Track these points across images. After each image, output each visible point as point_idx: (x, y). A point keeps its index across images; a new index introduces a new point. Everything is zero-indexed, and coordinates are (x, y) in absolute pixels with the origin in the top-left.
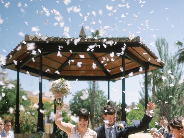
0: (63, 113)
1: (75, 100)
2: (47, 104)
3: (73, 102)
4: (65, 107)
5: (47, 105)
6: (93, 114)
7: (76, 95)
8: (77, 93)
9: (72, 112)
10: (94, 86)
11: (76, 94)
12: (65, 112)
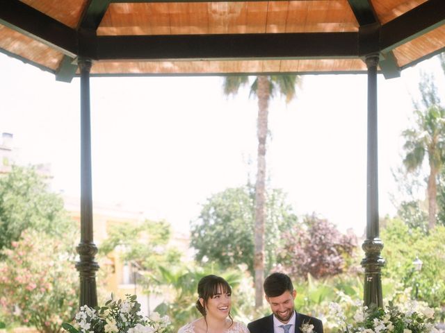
0: (172, 253)
1: (206, 218)
2: (125, 229)
3: (200, 222)
4: (177, 239)
5: (125, 232)
6: (261, 254)
7: (208, 203)
8: (210, 197)
9: (198, 251)
10: (261, 169)
11: (208, 199)
12: (176, 250)
